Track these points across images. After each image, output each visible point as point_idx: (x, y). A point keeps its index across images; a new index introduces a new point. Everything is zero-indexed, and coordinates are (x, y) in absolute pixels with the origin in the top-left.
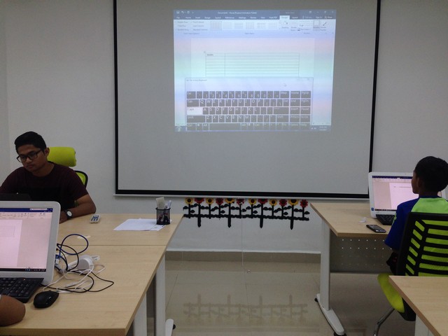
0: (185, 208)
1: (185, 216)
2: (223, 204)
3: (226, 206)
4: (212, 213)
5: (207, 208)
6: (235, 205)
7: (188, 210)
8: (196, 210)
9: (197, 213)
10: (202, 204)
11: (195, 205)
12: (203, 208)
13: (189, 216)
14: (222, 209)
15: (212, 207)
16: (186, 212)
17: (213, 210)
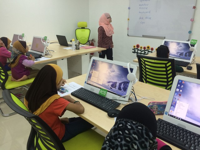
0: (133, 49)
1: (133, 52)
2: (146, 50)
3: (147, 50)
4: (142, 52)
5: (140, 50)
6: (150, 50)
7: (134, 50)
8: (136, 50)
9: (137, 52)
10: (139, 49)
11: (136, 49)
12: (139, 50)
13: (134, 52)
14: (145, 51)
15: (142, 50)
16: (133, 51)
17: (142, 51)
